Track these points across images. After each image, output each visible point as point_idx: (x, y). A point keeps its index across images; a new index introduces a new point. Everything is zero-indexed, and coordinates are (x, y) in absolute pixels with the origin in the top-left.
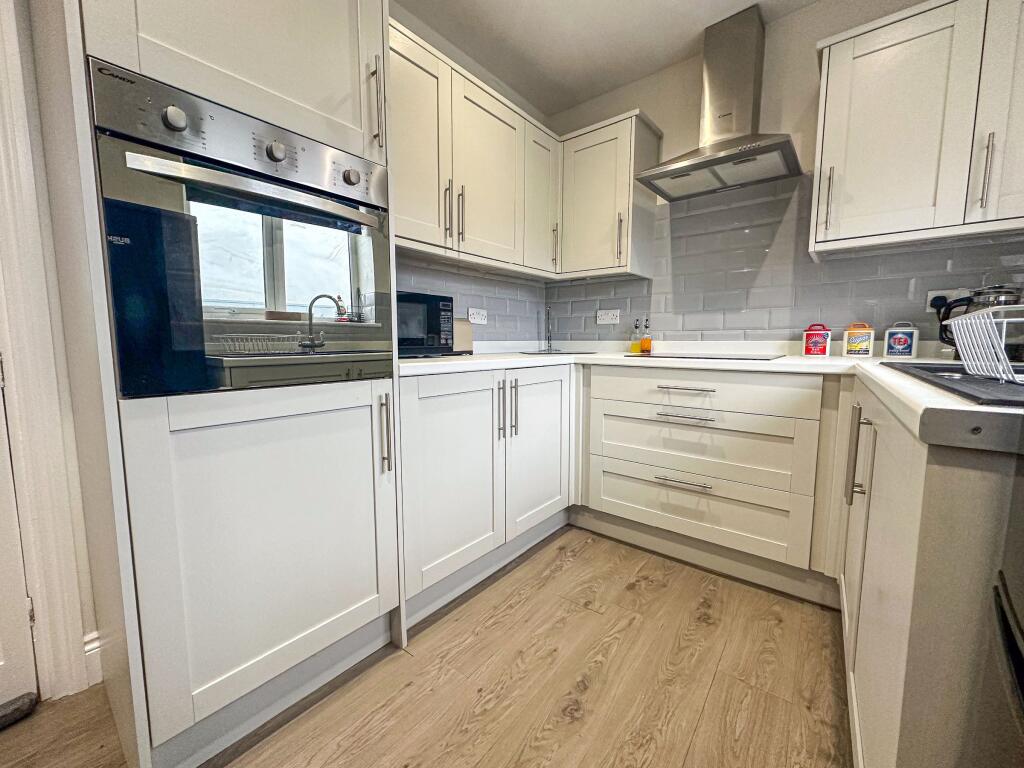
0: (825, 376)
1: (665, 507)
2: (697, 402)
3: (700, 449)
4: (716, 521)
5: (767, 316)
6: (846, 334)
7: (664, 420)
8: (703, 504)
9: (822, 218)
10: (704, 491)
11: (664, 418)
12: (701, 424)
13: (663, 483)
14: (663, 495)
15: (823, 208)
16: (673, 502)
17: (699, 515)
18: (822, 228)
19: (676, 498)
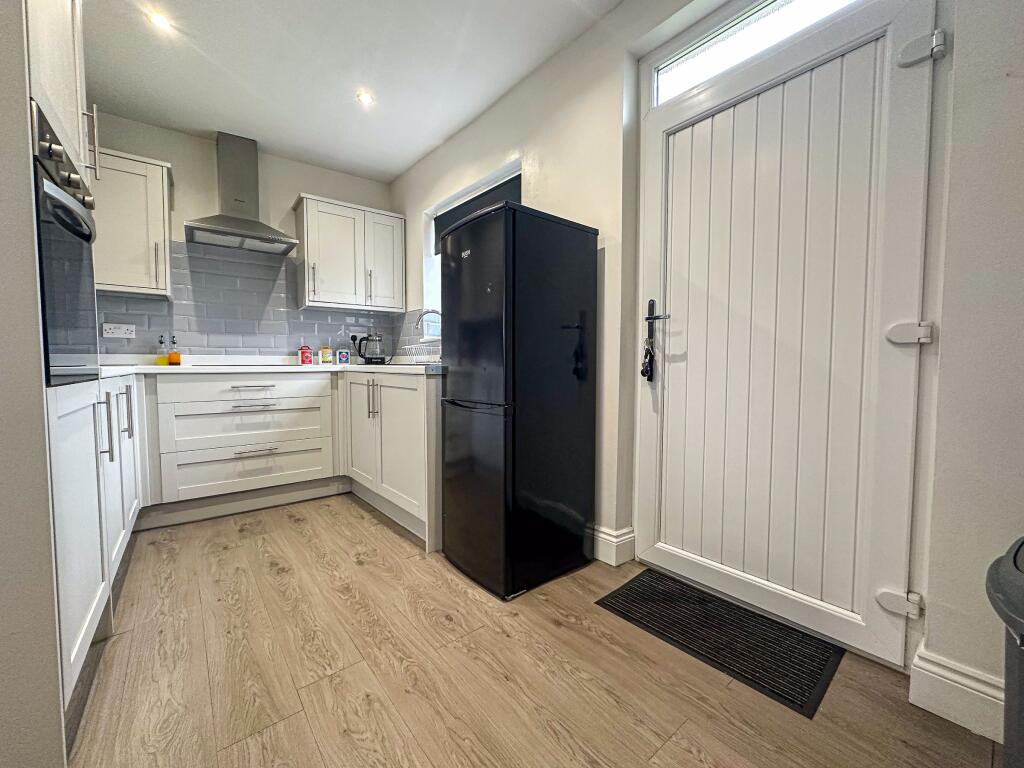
0: (331, 372)
1: (241, 475)
2: (262, 395)
3: (266, 426)
4: (281, 469)
5: (273, 340)
6: (320, 353)
7: (237, 411)
8: (271, 462)
9: (311, 288)
10: (271, 453)
11: (237, 410)
12: (266, 409)
13: (240, 458)
14: (240, 466)
15: (311, 282)
16: (247, 468)
17: (268, 470)
18: (312, 293)
19: (250, 465)
